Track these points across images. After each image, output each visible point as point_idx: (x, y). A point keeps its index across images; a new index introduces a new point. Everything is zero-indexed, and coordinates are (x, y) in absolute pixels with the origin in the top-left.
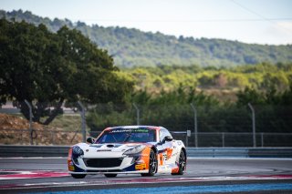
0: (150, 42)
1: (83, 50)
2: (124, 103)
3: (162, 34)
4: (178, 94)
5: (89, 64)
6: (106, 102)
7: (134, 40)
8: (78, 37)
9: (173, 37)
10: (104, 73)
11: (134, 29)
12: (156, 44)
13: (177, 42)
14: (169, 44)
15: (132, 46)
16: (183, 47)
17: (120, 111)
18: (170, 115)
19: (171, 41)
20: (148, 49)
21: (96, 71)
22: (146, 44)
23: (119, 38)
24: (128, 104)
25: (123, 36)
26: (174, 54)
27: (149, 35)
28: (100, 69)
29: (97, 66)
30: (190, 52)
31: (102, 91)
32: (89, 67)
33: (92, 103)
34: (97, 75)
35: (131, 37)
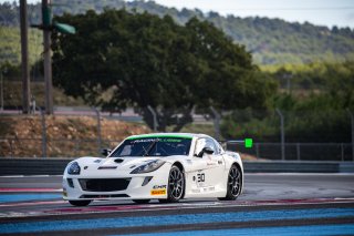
0: (296, 34)
1: (216, 45)
2: (265, 108)
3: (312, 25)
4: (331, 97)
5: (223, 63)
6: (244, 108)
7: (278, 33)
8: (209, 30)
9: (324, 28)
10: (241, 73)
11: (277, 20)
12: (304, 37)
13: (329, 34)
14: (319, 36)
15: (274, 40)
16: (337, 40)
17: (261, 119)
18: (321, 123)
19: (323, 33)
20: (294, 43)
21: (232, 70)
22: (291, 37)
23: (259, 30)
24: (271, 109)
25: (263, 28)
26: (326, 49)
27: (296, 26)
28: (237, 68)
29: (233, 64)
30: (345, 45)
31: (239, 95)
32: (222, 66)
33: (227, 109)
34: (233, 75)
35: (273, 29)
